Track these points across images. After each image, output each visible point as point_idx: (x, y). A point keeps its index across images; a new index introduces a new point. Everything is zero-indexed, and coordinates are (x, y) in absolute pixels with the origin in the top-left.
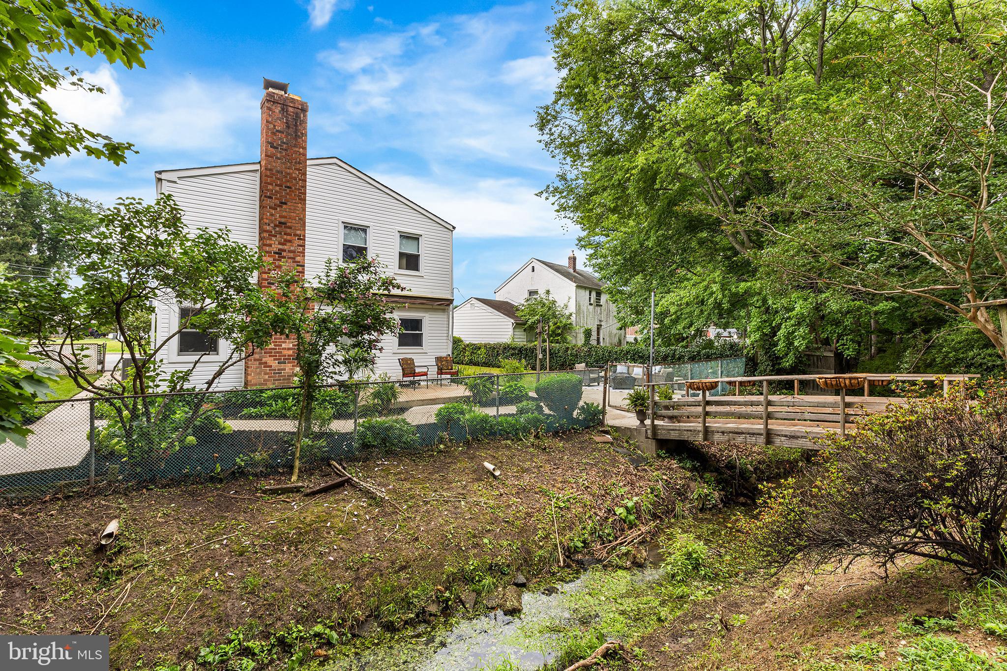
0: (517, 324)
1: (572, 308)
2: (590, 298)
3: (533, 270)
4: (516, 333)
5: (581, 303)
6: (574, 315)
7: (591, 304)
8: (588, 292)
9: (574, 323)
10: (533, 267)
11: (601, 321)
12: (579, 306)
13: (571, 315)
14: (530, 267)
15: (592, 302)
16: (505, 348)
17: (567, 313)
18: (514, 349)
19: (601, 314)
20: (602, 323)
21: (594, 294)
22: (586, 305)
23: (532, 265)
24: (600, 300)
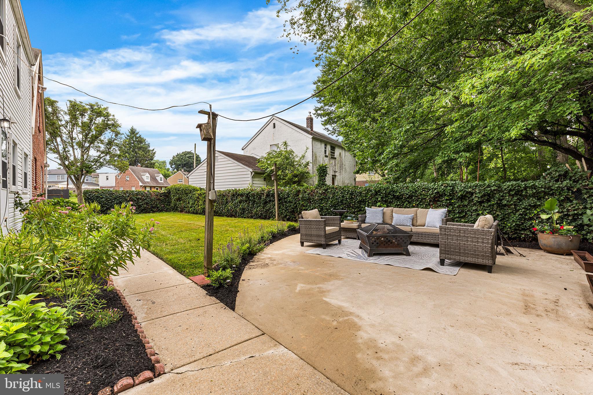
0: (256, 173)
1: (309, 157)
2: (325, 151)
3: (274, 127)
4: (254, 182)
5: (318, 155)
6: (311, 165)
7: (326, 156)
8: (323, 145)
9: (311, 172)
10: (274, 124)
11: (335, 172)
12: (316, 157)
13: (308, 164)
14: (271, 124)
15: (327, 154)
16: (233, 195)
17: (304, 162)
18: (242, 195)
19: (335, 165)
20: (337, 174)
21: (329, 148)
22: (322, 156)
23: (274, 122)
24: (334, 153)
